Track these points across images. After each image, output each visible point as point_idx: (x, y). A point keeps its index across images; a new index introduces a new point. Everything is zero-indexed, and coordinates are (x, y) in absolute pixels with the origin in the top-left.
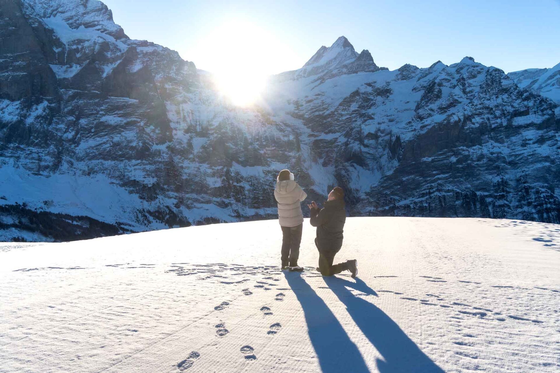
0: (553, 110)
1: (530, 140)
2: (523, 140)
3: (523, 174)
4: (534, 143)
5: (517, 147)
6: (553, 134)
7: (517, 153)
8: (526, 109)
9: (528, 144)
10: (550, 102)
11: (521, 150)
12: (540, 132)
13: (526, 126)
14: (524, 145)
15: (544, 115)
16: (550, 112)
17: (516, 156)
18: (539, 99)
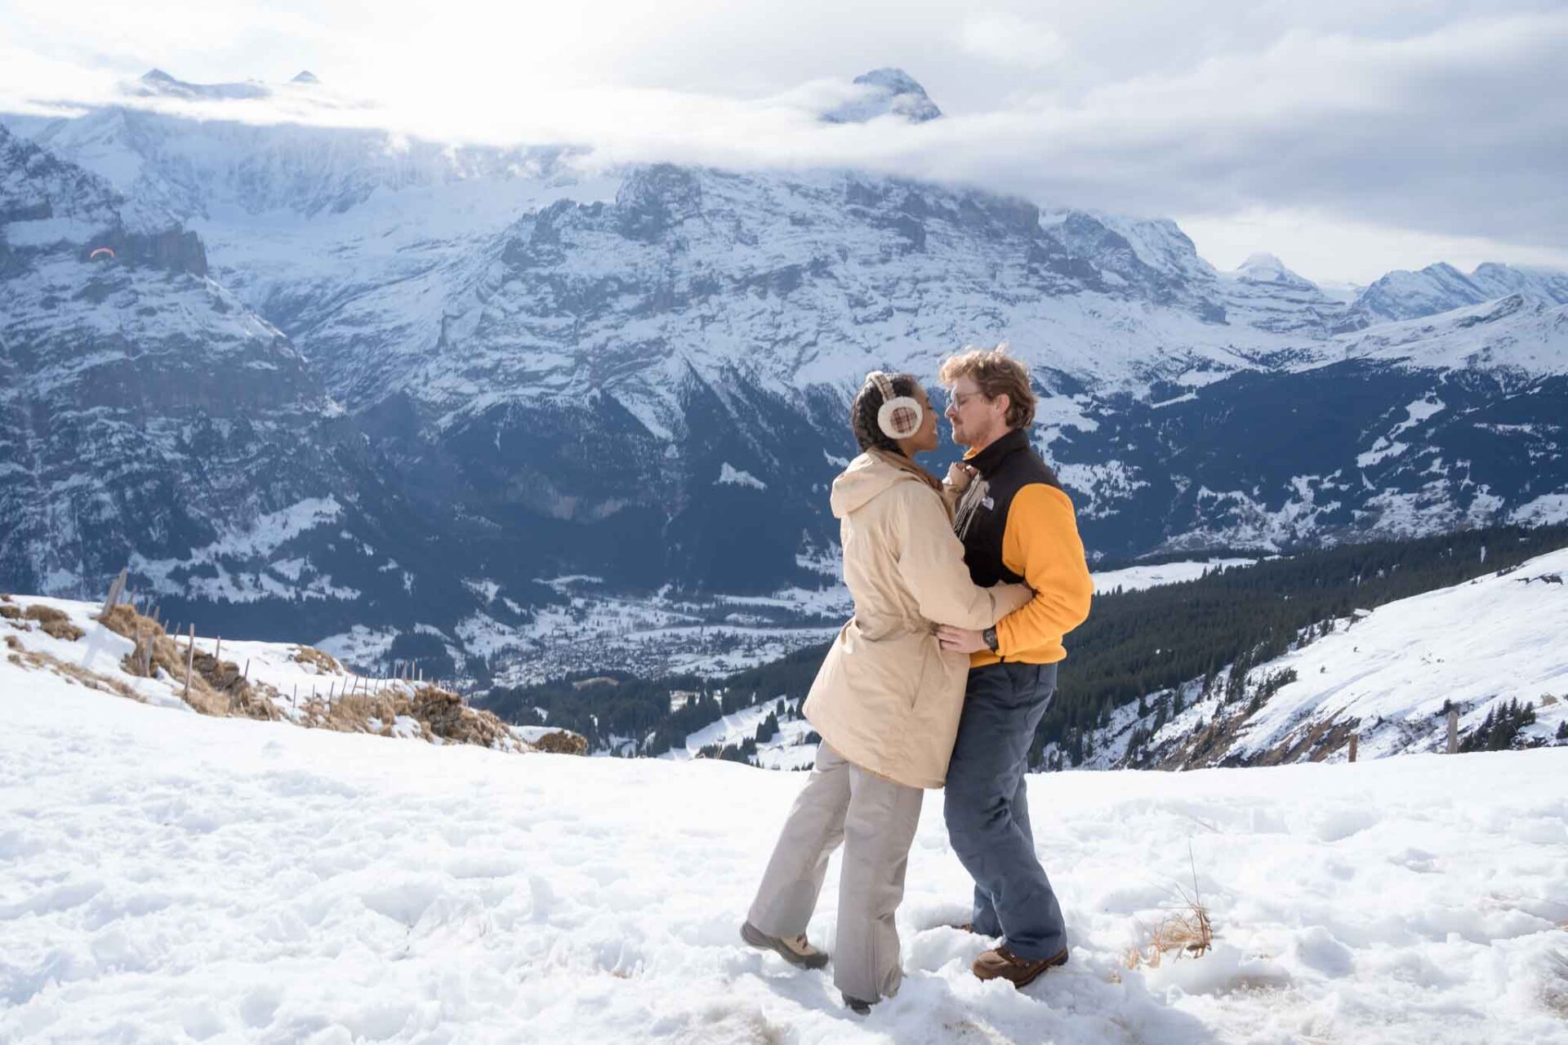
0: (116, 210)
1: (64, 288)
2: (44, 290)
3: (57, 384)
4: (76, 298)
5: (30, 310)
6: (124, 275)
7: (31, 326)
8: (43, 201)
9: (57, 299)
10: (104, 186)
11: (42, 318)
12: (90, 269)
13: (47, 248)
14: (49, 303)
15: (93, 221)
16: (109, 215)
17: (29, 334)
18: (73, 176)
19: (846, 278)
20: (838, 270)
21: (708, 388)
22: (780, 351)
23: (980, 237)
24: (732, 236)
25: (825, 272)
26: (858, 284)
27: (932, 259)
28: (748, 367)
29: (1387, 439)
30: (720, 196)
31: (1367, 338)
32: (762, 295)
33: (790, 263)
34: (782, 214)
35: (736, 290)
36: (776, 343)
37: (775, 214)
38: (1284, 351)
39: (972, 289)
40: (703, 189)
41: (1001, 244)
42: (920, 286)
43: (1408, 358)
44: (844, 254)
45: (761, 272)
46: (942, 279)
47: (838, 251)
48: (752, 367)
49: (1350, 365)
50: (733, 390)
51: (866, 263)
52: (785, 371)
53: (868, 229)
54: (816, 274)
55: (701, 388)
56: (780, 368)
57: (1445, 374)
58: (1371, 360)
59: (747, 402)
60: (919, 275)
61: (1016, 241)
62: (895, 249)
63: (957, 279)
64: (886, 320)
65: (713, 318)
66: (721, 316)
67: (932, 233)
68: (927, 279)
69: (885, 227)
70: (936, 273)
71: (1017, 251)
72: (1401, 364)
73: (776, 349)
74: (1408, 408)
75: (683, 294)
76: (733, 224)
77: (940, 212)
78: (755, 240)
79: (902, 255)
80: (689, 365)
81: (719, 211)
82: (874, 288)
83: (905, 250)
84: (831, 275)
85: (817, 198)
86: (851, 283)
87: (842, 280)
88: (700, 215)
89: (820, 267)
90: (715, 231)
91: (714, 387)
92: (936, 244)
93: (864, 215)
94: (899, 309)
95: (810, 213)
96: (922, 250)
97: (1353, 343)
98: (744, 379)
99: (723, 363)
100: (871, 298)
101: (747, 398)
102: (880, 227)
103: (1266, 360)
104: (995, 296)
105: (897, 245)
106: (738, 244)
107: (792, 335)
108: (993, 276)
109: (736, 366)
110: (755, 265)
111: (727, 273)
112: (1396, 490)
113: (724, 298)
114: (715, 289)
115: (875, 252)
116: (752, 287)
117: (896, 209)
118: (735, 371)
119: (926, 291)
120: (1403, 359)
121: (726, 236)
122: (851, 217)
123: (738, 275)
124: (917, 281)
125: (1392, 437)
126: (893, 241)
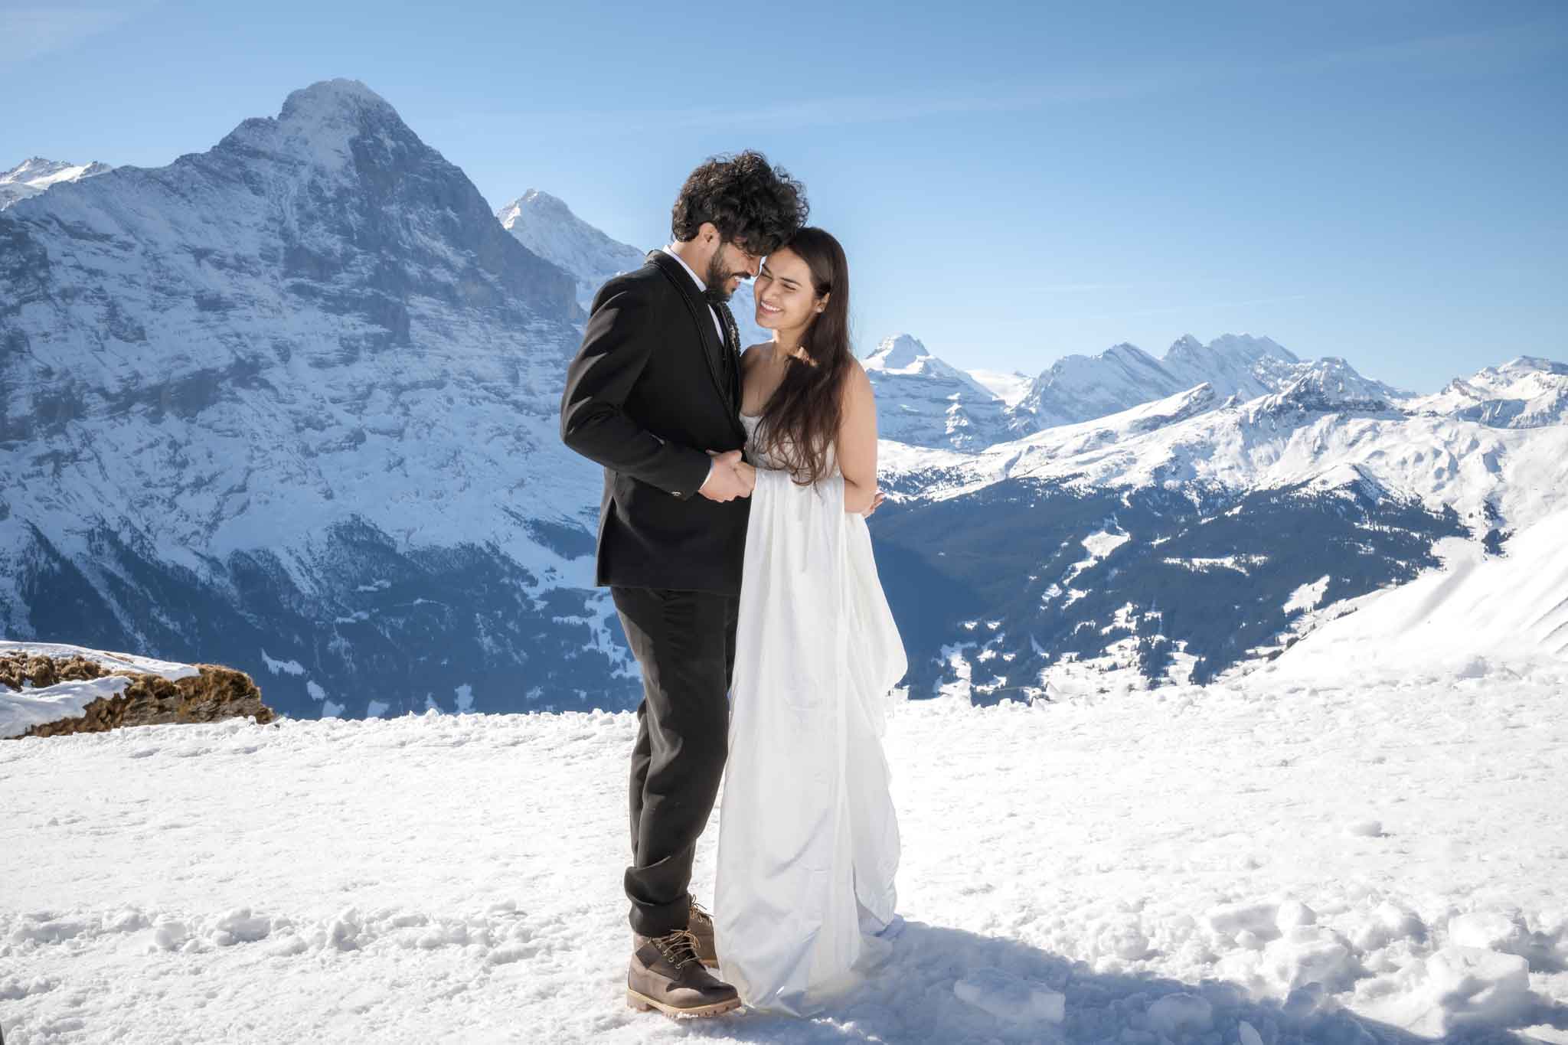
19: (289, 387)
20: (276, 375)
21: (67, 565)
22: (185, 501)
23: (490, 322)
24: (102, 328)
25: (256, 379)
26: (309, 395)
27: (420, 356)
28: (134, 530)
29: (1061, 586)
30: (79, 267)
31: (1031, 449)
32: (156, 418)
33: (199, 369)
34: (184, 294)
35: (111, 411)
36: (180, 490)
37: (171, 294)
38: (927, 471)
39: (485, 399)
40: (51, 256)
41: (523, 331)
42: (405, 397)
43: (1081, 475)
44: (284, 353)
45: (153, 381)
46: (439, 385)
47: (276, 347)
48: (142, 529)
49: (1008, 487)
50: (111, 566)
51: (320, 364)
52: (197, 533)
53: (320, 314)
54: (244, 383)
55: (56, 566)
56: (186, 528)
57: (1127, 494)
58: (1036, 479)
59: (133, 584)
60: (403, 380)
61: (545, 327)
62: (364, 343)
63: (461, 384)
64: (355, 448)
65: (74, 456)
66: (86, 453)
67: (421, 317)
68: (415, 386)
69: (346, 311)
70: (431, 376)
71: (547, 341)
72: (1072, 483)
73: (180, 500)
74: (1085, 543)
75: (23, 421)
76: (102, 310)
77: (429, 288)
78: (140, 334)
79: (374, 351)
80: (34, 529)
81: (81, 290)
82: (334, 401)
83: (379, 344)
84: (265, 384)
85: (239, 269)
86: (298, 394)
87: (282, 390)
88: (49, 297)
89: (247, 372)
90: (73, 321)
91: (79, 564)
92: (427, 333)
93: (313, 293)
94: (374, 431)
95: (227, 292)
96: (405, 342)
97: (1012, 456)
98: (128, 549)
99: (93, 525)
100: (330, 417)
101: (134, 578)
102: (340, 310)
103: (904, 484)
104: (518, 406)
105: (367, 336)
106: (113, 339)
107: (206, 476)
108: (514, 379)
109: (114, 528)
110: (141, 372)
111: (93, 385)
112: (1074, 655)
113: (90, 424)
114: (77, 411)
115: (330, 348)
116: (138, 407)
117: (361, 284)
118: (112, 537)
119: (416, 403)
120: (1075, 476)
121: (92, 328)
122: (293, 296)
123: (114, 387)
124: (399, 389)
125: (1066, 582)
126: (360, 331)
